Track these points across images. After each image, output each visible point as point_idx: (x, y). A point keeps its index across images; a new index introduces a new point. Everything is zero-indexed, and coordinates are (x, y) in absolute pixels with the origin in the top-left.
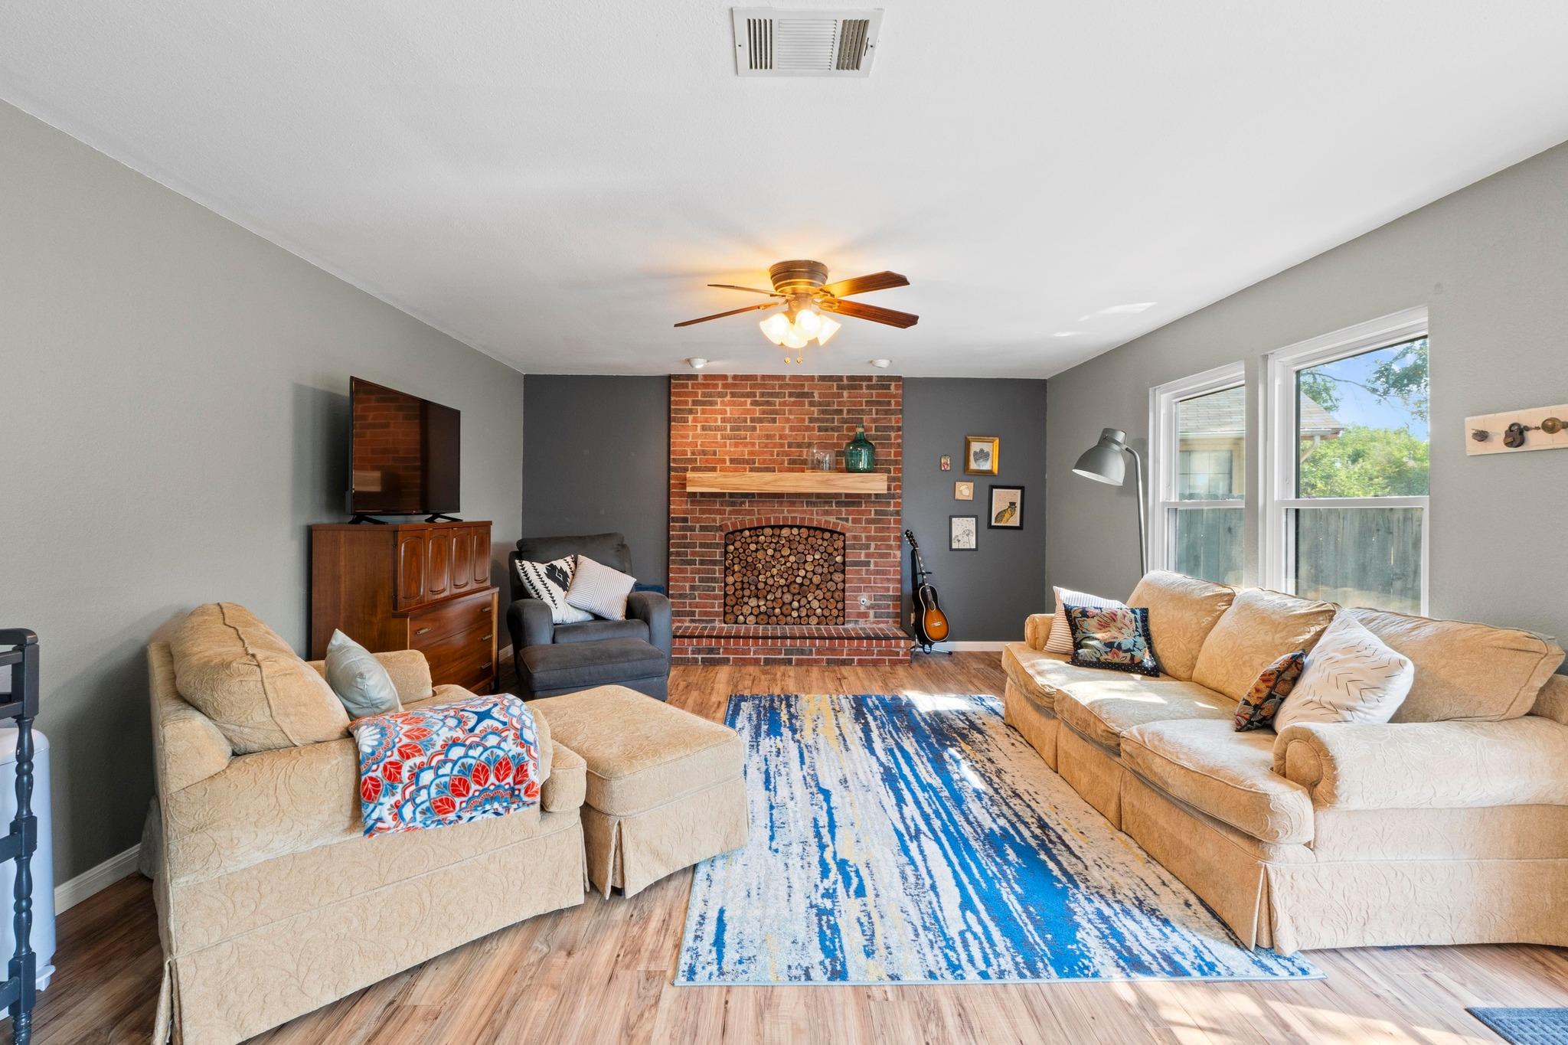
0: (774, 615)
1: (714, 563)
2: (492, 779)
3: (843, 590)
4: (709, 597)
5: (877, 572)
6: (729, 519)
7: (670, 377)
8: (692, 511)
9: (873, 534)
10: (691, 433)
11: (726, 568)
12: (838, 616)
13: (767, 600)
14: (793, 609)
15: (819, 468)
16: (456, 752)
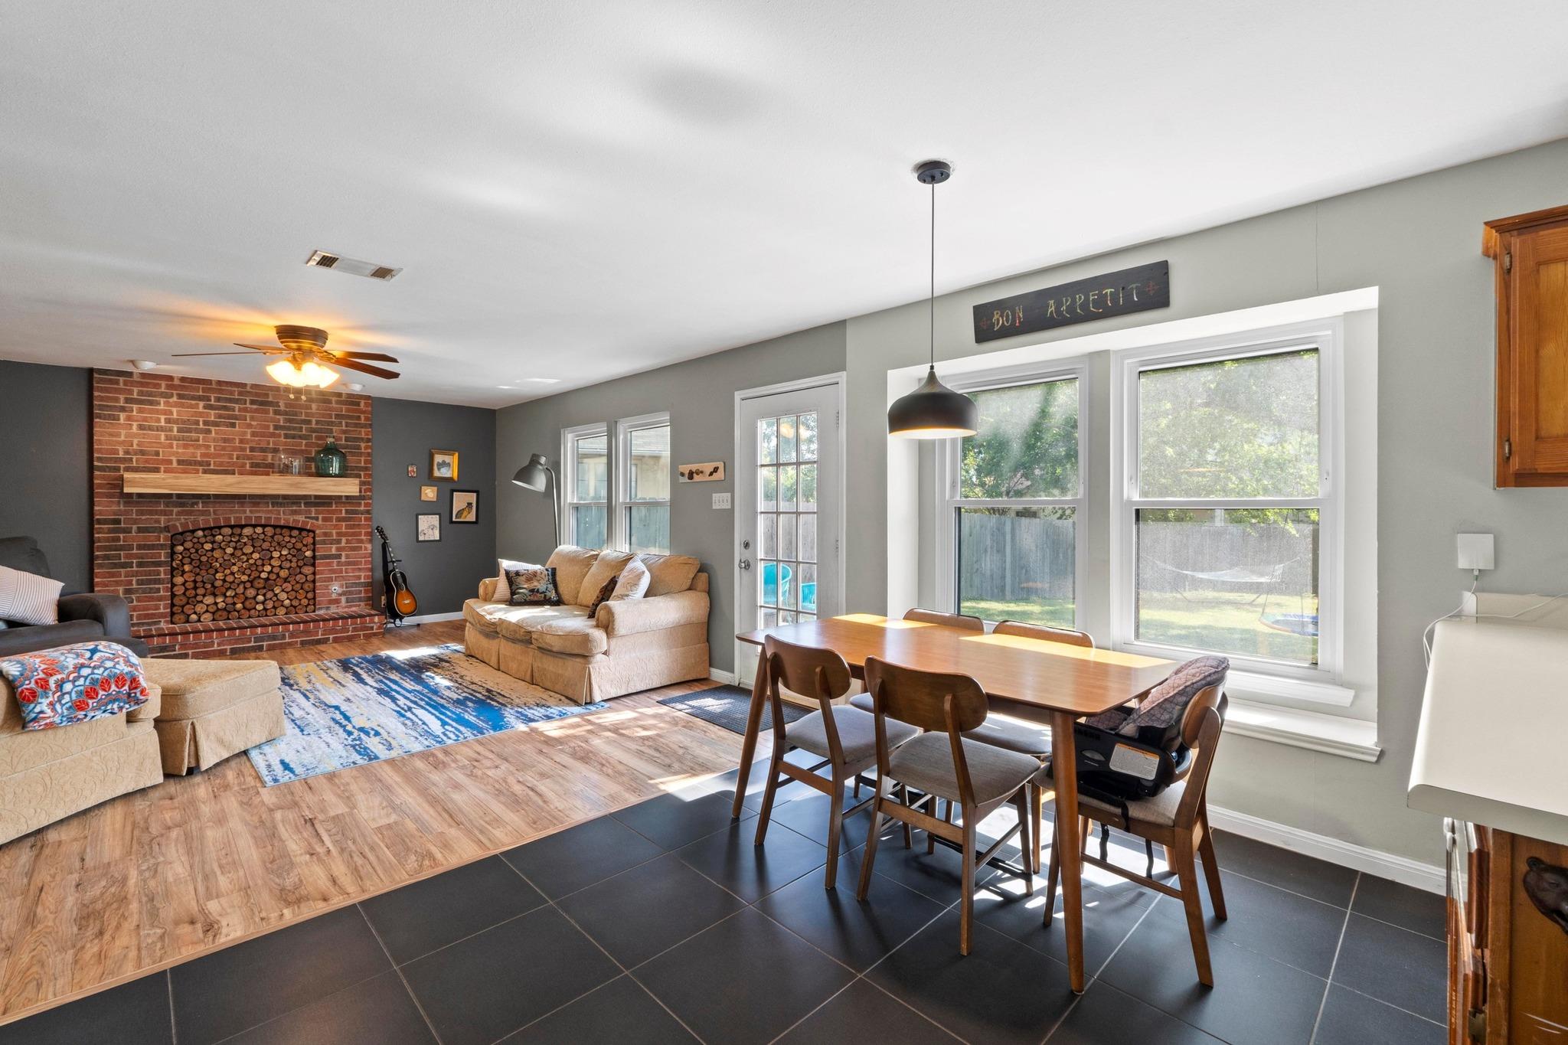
0: (235, 610)
1: (159, 564)
2: (113, 687)
3: (314, 581)
4: (152, 599)
5: (348, 564)
6: (179, 520)
7: (91, 371)
8: (126, 513)
9: (344, 530)
10: (123, 432)
11: (173, 569)
12: (309, 604)
13: (226, 597)
14: (257, 603)
15: (287, 472)
16: (85, 672)
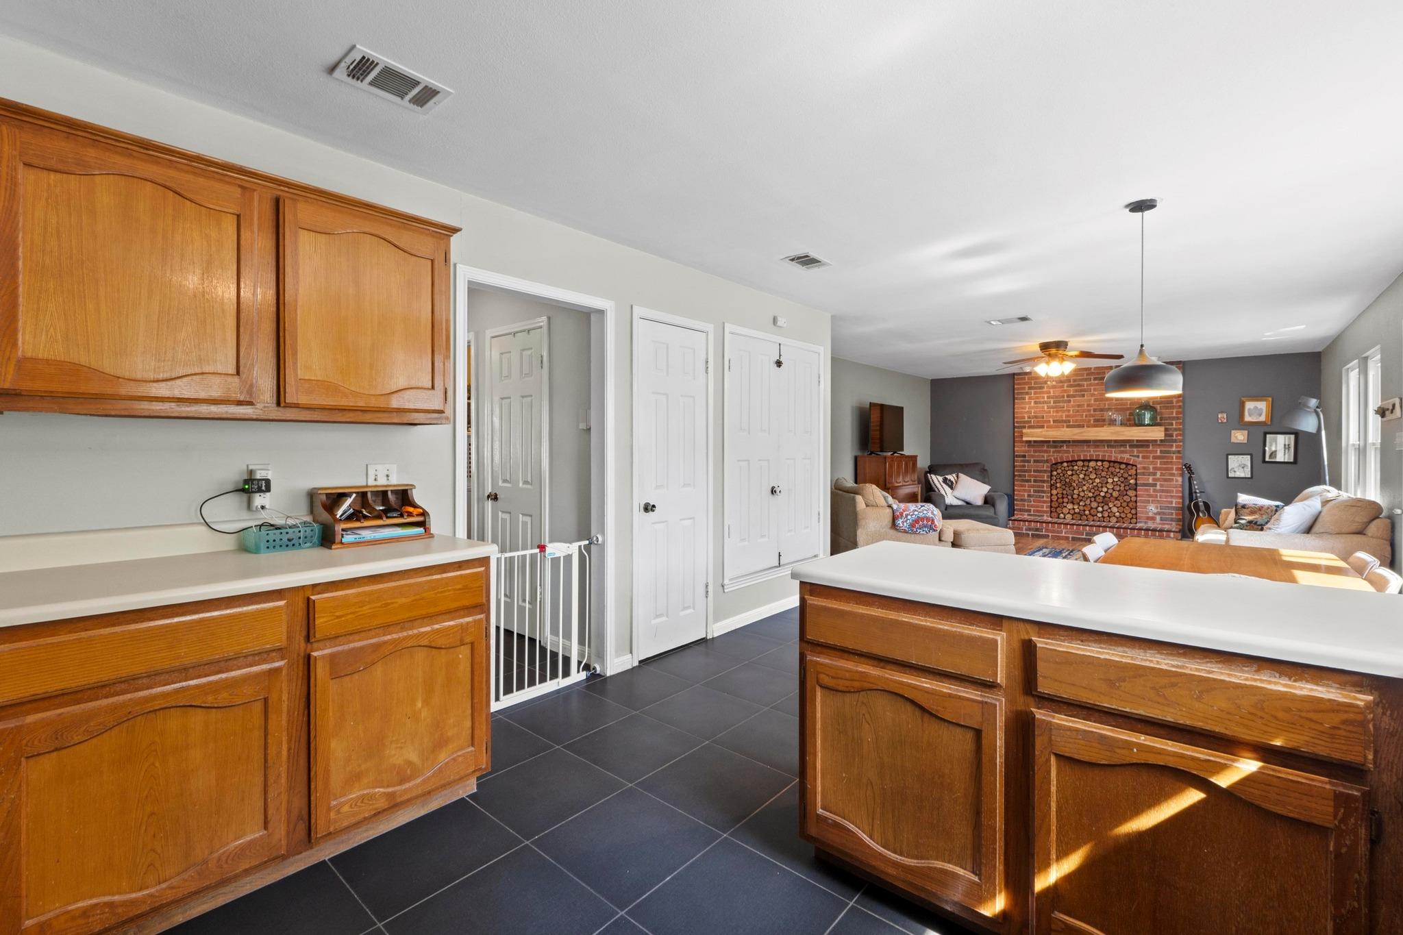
0: (1085, 515)
1: (1044, 481)
2: (925, 522)
3: (1136, 502)
4: (1040, 502)
5: (1163, 491)
6: (1054, 456)
7: (1014, 374)
8: (1029, 451)
9: (1158, 465)
10: (1027, 406)
11: (1051, 485)
12: (1132, 518)
13: (1080, 505)
14: (1098, 512)
15: (1113, 424)
16: (916, 513)
